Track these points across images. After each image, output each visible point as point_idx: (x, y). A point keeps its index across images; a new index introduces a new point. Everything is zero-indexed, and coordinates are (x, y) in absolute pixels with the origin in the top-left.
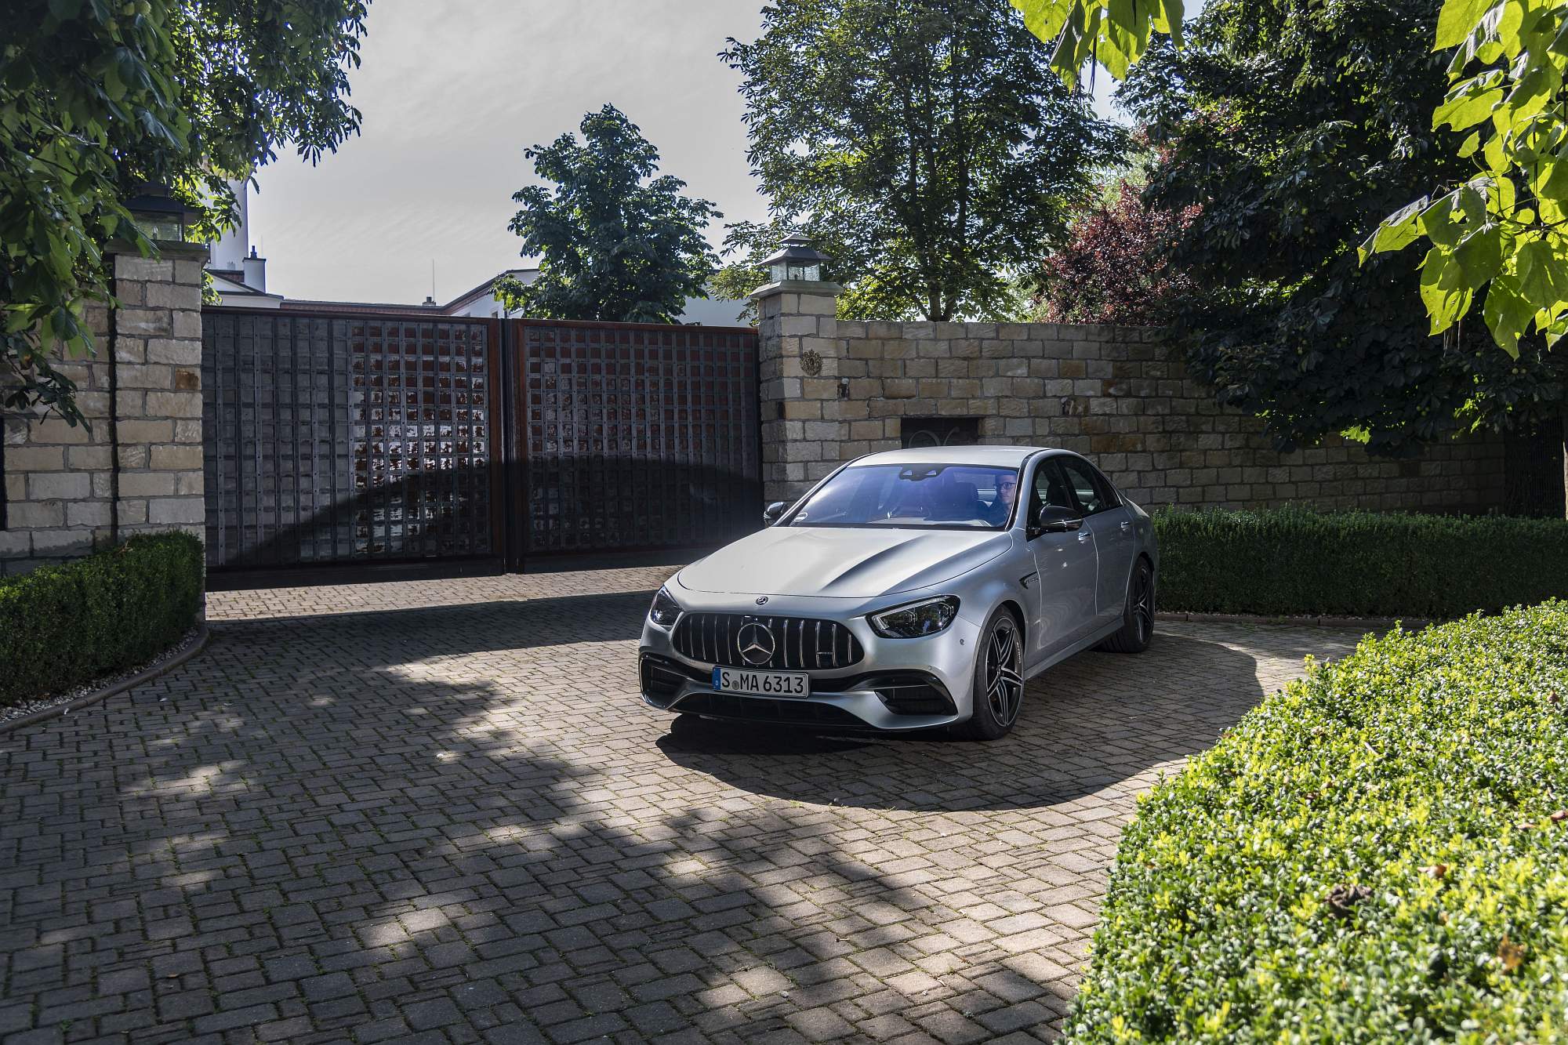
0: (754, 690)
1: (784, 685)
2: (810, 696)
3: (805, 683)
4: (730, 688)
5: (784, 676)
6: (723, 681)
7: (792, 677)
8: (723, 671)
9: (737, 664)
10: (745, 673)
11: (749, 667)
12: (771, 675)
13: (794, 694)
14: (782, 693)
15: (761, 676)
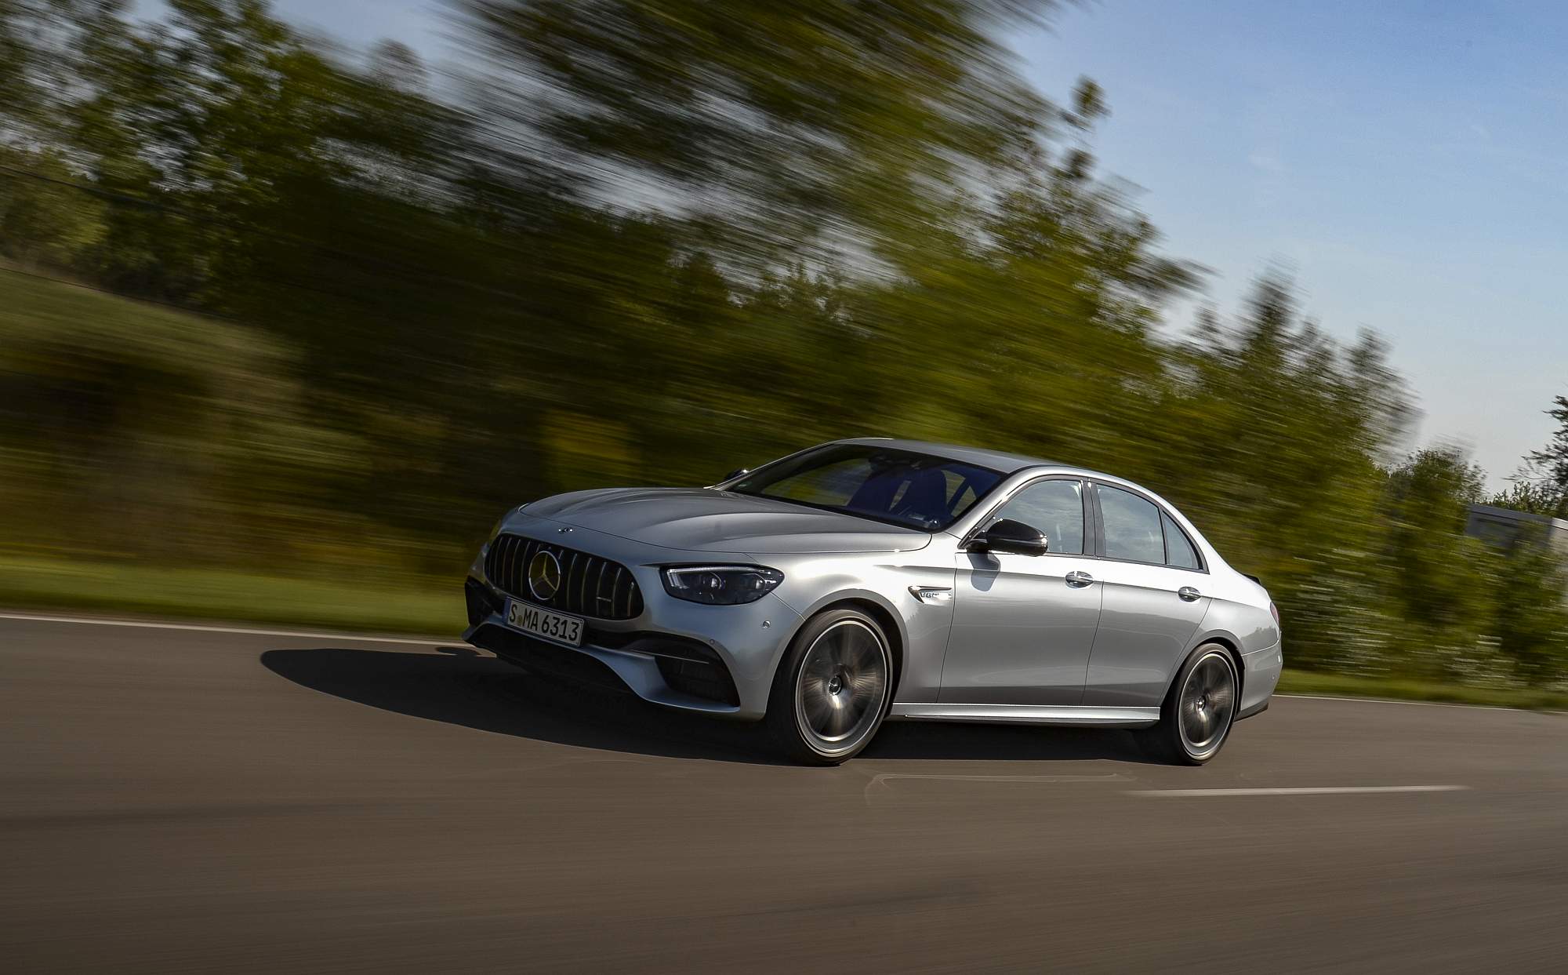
0: (533, 630)
1: (561, 628)
2: (583, 645)
3: (579, 631)
4: (515, 624)
5: (562, 618)
6: (511, 614)
7: (570, 620)
8: (513, 603)
9: (527, 597)
10: (529, 608)
11: (535, 601)
12: (551, 615)
13: (568, 641)
14: (557, 637)
15: (543, 613)
